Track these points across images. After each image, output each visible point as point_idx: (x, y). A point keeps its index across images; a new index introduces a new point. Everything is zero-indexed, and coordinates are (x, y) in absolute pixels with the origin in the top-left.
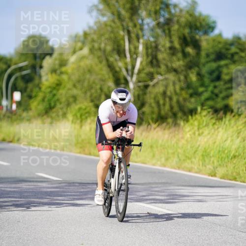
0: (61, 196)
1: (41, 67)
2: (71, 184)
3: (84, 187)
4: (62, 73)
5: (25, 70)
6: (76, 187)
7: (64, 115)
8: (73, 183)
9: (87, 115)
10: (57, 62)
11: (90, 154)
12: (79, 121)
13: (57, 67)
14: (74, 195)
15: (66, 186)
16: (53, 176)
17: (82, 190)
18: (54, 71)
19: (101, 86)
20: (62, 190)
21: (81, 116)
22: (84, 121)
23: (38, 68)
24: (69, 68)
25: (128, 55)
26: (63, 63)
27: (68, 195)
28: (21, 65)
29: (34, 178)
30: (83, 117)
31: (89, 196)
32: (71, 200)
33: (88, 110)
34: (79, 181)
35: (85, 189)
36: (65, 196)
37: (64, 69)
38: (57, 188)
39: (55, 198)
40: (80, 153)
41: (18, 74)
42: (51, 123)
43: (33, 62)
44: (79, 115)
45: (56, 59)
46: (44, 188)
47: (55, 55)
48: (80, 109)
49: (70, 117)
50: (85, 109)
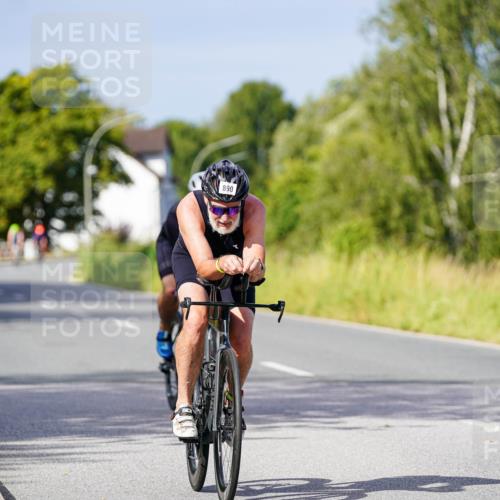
0: (313, 409)
1: (269, 144)
2: (331, 383)
3: (358, 389)
4: (312, 159)
5: (235, 153)
6: (343, 390)
7: (317, 244)
8: (337, 381)
9: (362, 242)
10: (302, 136)
11: (369, 322)
12: (345, 256)
14: (339, 407)
17: (356, 396)
18: (298, 153)
21: (351, 243)
22: (355, 256)
23: (261, 149)
24: (324, 150)
25: (445, 122)
26: (313, 138)
28: (229, 141)
30: (355, 246)
32: (333, 417)
33: (364, 232)
34: (349, 378)
35: (363, 393)
37: (311, 151)
38: (303, 392)
40: (349, 320)
42: (290, 262)
43: (250, 135)
44: (345, 244)
45: (300, 130)
46: (277, 391)
47: (300, 120)
48: (347, 231)
49: (329, 247)
50: (359, 230)
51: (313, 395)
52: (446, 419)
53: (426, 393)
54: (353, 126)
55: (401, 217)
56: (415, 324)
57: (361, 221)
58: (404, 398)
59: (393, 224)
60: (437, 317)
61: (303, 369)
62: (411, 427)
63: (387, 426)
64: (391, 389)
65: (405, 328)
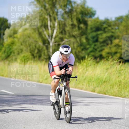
0: (13, 102)
1: (4, 34)
2: (19, 96)
3: (26, 97)
4: (14, 38)
6: (22, 98)
7: (16, 59)
8: (20, 95)
9: (27, 59)
10: (12, 32)
12: (23, 63)
13: (12, 34)
14: (20, 102)
15: (16, 97)
16: (9, 91)
17: (25, 99)
18: (10, 36)
19: (35, 44)
21: (25, 60)
22: (26, 63)
23: (2, 35)
24: (18, 35)
25: (49, 28)
26: (15, 32)
27: (17, 102)
30: (26, 61)
31: (28, 102)
32: (19, 104)
33: (28, 56)
34: (23, 94)
35: (27, 98)
36: (15, 102)
37: (15, 35)
38: (11, 98)
39: (10, 103)
42: (9, 64)
44: (23, 60)
45: (11, 30)
46: (4, 97)
47: (11, 28)
48: (24, 56)
49: (19, 60)
50: (27, 57)
51: (14, 99)
52: (48, 105)
53: (43, 98)
54: (26, 29)
55: (37, 53)
56: (41, 81)
57: (27, 54)
58: (37, 100)
59: (35, 55)
60: (46, 79)
61: (11, 92)
62: (39, 107)
63: (33, 107)
64: (34, 97)
65: (38, 82)
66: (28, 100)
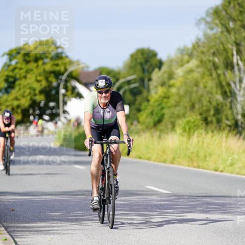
0: (171, 209)
1: (150, 80)
2: (179, 197)
3: (194, 200)
4: (170, 86)
5: (133, 83)
6: (186, 200)
7: (173, 128)
8: (183, 196)
9: (195, 128)
10: (166, 75)
11: (199, 167)
12: (186, 134)
13: (166, 80)
14: (184, 208)
15: (176, 199)
16: (162, 189)
17: (192, 203)
18: (163, 84)
19: (210, 98)
20: (171, 203)
21: (190, 129)
22: (191, 134)
23: (146, 81)
24: (177, 82)
26: (171, 76)
27: (177, 208)
28: (130, 78)
29: (144, 191)
30: (192, 130)
31: (199, 209)
32: (181, 213)
33: (197, 122)
35: (195, 202)
36: (174, 209)
37: (172, 82)
38: (166, 201)
39: (165, 211)
40: (189, 166)
41: (126, 87)
42: (160, 137)
43: (141, 75)
44: (187, 128)
45: (165, 72)
46: (153, 200)
47: (164, 68)
48: (188, 122)
49: (179, 130)
50: (194, 122)
53: (227, 201)
54: (191, 71)
55: (214, 115)
56: (221, 169)
57: (194, 117)
58: (215, 204)
59: (209, 119)
60: (231, 165)
61: (166, 190)
64: (208, 200)
65: (216, 170)
66: (198, 204)
